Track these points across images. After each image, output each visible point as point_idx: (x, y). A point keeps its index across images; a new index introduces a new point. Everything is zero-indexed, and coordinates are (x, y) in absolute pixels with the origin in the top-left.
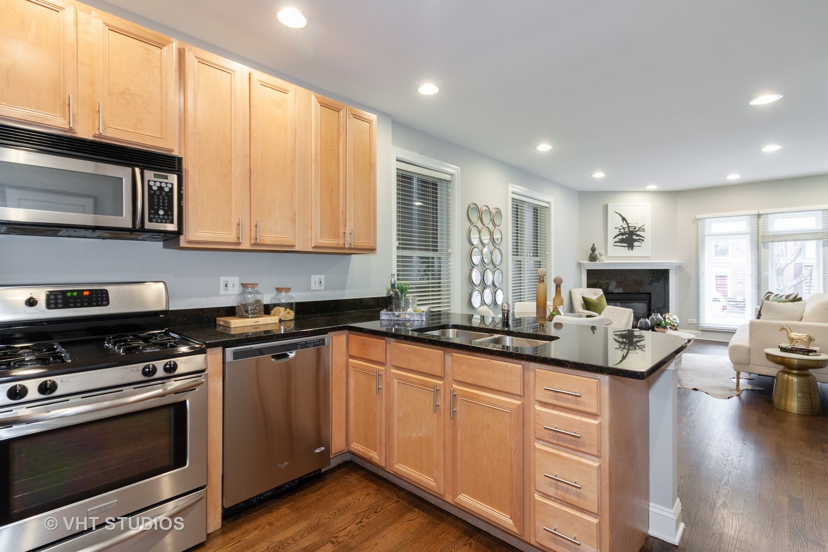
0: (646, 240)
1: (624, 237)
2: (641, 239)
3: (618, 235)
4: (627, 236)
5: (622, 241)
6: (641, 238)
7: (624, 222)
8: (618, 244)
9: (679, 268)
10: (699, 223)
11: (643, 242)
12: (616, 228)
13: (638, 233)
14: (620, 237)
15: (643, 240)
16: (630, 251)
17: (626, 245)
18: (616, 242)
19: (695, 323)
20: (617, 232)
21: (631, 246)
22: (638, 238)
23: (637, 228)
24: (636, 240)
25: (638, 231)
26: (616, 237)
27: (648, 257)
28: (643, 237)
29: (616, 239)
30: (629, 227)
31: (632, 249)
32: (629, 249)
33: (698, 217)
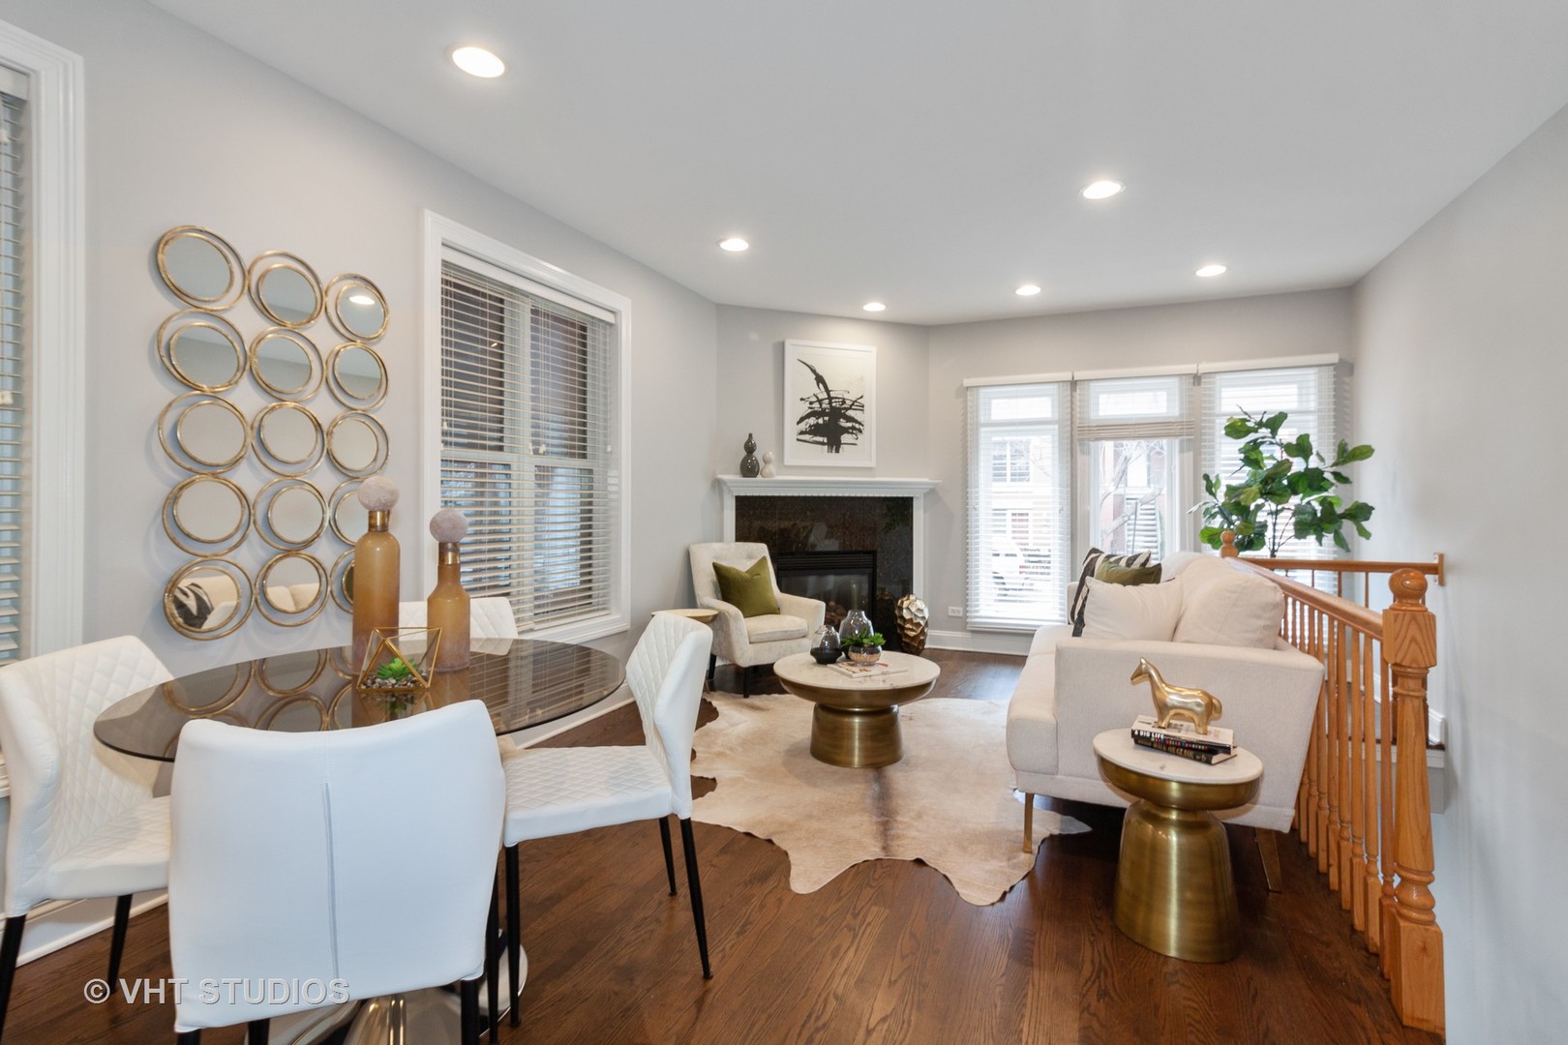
0: (866, 430)
1: (821, 421)
2: (856, 430)
3: (808, 416)
4: (826, 418)
5: (815, 430)
6: (857, 426)
7: (821, 385)
8: (807, 437)
9: (932, 493)
10: (969, 398)
11: (860, 436)
12: (802, 399)
13: (850, 413)
14: (812, 421)
15: (860, 431)
16: (834, 454)
17: (825, 441)
18: (802, 433)
19: (961, 615)
20: (804, 409)
21: (834, 444)
22: (850, 425)
23: (849, 403)
24: (846, 430)
25: (850, 408)
26: (802, 420)
27: (870, 469)
28: (860, 423)
29: (803, 426)
30: (830, 398)
31: (837, 451)
32: (830, 450)
33: (967, 382)
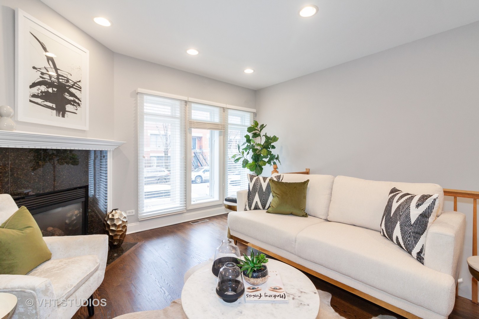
0: (82, 104)
1: (50, 90)
2: (76, 103)
3: (40, 83)
4: (55, 90)
5: (45, 96)
6: (77, 100)
7: (50, 62)
8: (39, 101)
9: (118, 150)
10: (138, 98)
11: (78, 108)
12: (34, 68)
13: (72, 90)
14: (43, 88)
15: (79, 105)
16: (61, 118)
17: (54, 106)
18: (34, 96)
19: (134, 214)
20: (36, 77)
21: (61, 111)
22: (72, 98)
23: (71, 82)
24: (69, 102)
25: (72, 87)
26: (33, 85)
27: (84, 131)
28: (79, 99)
29: (36, 90)
30: (58, 75)
31: (63, 116)
32: (58, 114)
33: (140, 90)
